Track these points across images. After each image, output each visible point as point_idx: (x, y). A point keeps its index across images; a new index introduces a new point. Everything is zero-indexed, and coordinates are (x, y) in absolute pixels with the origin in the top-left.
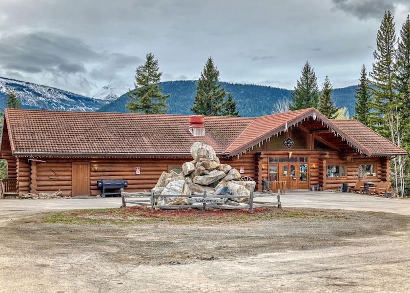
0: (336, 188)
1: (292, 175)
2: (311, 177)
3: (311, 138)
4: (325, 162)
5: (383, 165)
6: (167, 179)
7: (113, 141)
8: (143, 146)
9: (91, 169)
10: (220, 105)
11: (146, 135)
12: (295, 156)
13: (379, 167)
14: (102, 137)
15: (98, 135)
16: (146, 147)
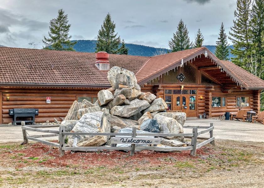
0: (219, 116)
1: (183, 105)
2: (199, 107)
3: (199, 74)
4: (210, 94)
5: (254, 97)
6: (80, 110)
7: (25, 72)
8: (54, 78)
9: (3, 98)
10: (116, 50)
11: (57, 68)
12: (186, 89)
13: (251, 99)
14: (15, 69)
15: (11, 67)
16: (57, 78)
